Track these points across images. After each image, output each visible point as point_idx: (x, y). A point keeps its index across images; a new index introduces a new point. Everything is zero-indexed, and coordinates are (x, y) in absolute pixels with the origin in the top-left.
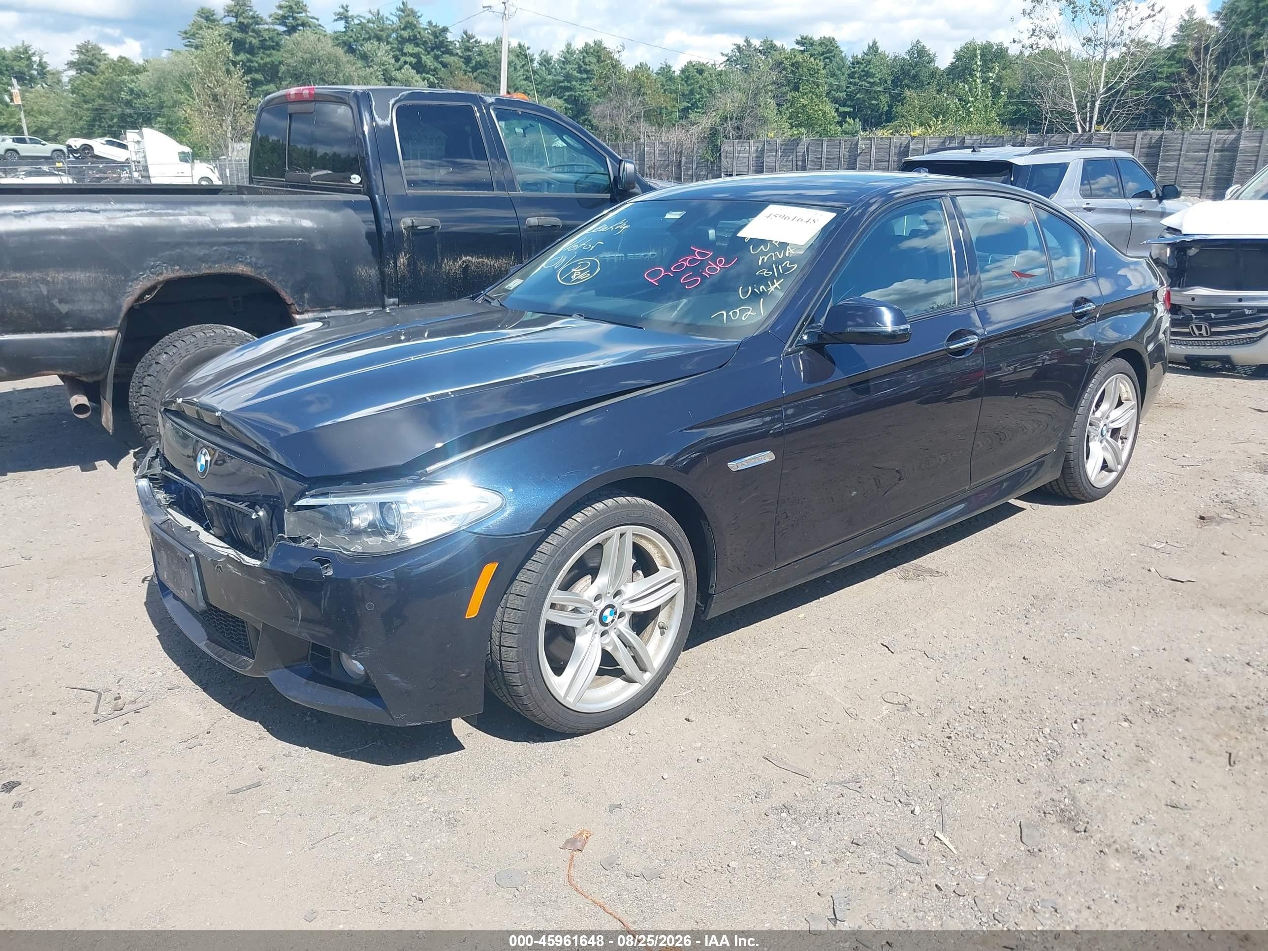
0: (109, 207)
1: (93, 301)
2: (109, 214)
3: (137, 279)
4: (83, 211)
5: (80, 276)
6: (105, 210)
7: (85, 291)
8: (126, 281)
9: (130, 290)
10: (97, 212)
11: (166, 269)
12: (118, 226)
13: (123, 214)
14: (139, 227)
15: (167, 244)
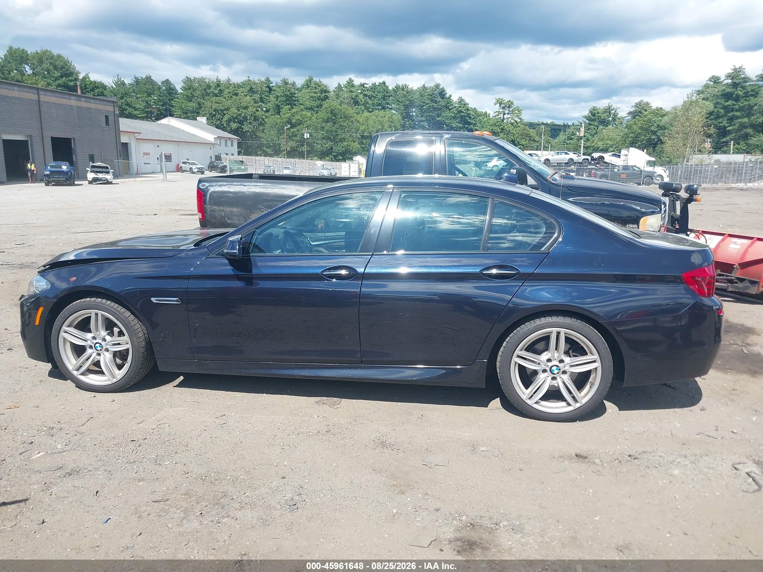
0: (251, 184)
1: (238, 220)
2: (249, 187)
3: (254, 213)
4: (241, 185)
5: (235, 210)
6: (249, 185)
7: (236, 215)
8: (250, 213)
9: (251, 217)
10: (246, 186)
11: (265, 210)
12: (250, 192)
13: (254, 187)
14: (258, 193)
15: (267, 200)
